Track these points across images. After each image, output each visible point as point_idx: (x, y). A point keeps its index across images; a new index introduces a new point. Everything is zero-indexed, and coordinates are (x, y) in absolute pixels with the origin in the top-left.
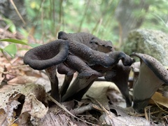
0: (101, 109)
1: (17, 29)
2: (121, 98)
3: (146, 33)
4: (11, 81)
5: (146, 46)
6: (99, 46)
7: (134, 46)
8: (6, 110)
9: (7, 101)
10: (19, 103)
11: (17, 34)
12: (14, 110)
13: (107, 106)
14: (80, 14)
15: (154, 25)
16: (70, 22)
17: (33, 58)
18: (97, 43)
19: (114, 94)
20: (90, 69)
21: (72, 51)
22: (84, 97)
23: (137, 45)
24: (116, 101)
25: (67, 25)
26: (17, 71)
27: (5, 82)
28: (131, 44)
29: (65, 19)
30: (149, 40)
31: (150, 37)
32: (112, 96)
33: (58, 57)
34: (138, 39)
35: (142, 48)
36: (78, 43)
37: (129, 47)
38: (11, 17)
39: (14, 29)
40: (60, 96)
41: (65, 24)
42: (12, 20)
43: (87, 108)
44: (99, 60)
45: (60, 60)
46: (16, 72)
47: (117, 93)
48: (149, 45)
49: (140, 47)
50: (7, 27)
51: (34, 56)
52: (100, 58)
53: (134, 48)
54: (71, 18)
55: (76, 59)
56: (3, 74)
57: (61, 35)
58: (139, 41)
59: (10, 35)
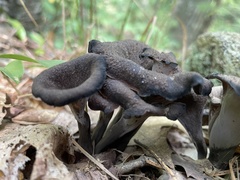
0: (159, 166)
1: (28, 35)
2: (188, 141)
3: (226, 38)
4: (17, 117)
5: (228, 59)
6: (155, 61)
7: (207, 58)
8: (6, 172)
9: (8, 156)
10: (28, 159)
11: (28, 42)
12: (20, 170)
13: (170, 161)
14: (120, 10)
15: (229, 25)
16: (106, 23)
17: (46, 86)
18: (151, 58)
19: (177, 134)
20: (142, 102)
21: (111, 73)
22: (132, 142)
23: (211, 57)
24: (180, 145)
25: (101, 26)
26: (27, 101)
27: (9, 119)
28: (202, 56)
29: (99, 17)
30: (233, 49)
31: (233, 45)
32: (174, 139)
33: (88, 84)
34: (213, 48)
35: (221, 62)
36: (121, 58)
37: (199, 60)
38: (19, 16)
39: (23, 34)
40: (94, 143)
41: (99, 25)
42: (20, 21)
43: (137, 163)
44: (157, 87)
45: (92, 88)
46: (24, 103)
47: (181, 132)
48: (232, 57)
49: (218, 60)
50: (13, 32)
51: (49, 82)
52: (159, 84)
53: (207, 62)
54: (108, 16)
55: (119, 87)
56: (4, 109)
57: (93, 45)
58: (216, 51)
59: (18, 43)
